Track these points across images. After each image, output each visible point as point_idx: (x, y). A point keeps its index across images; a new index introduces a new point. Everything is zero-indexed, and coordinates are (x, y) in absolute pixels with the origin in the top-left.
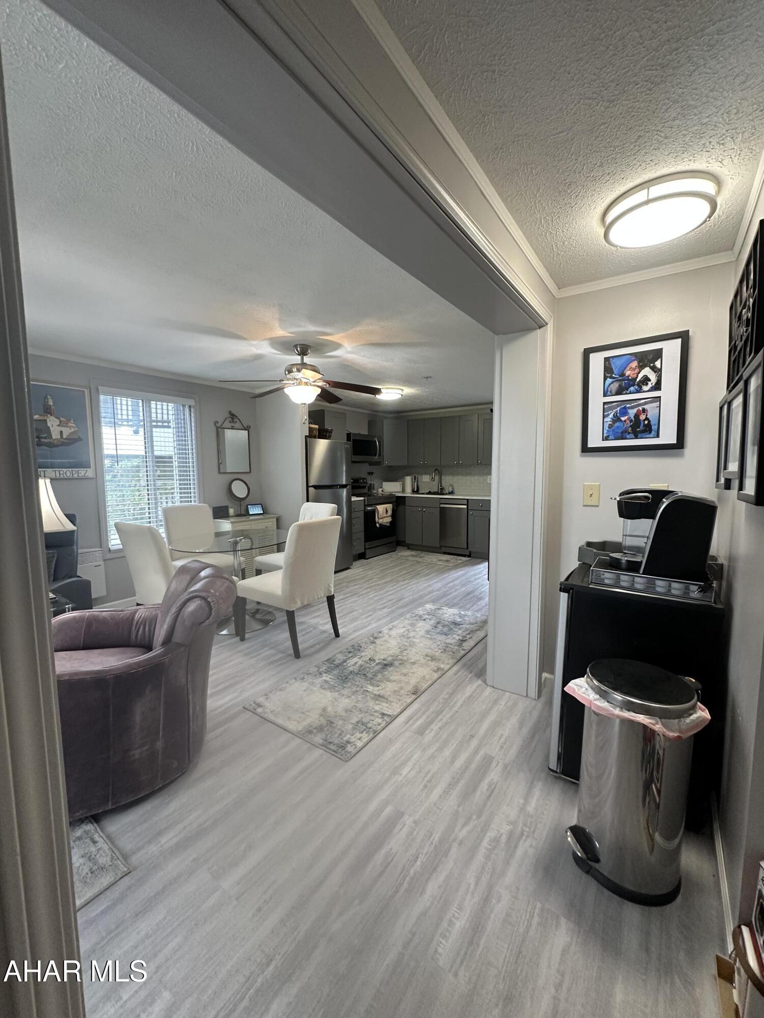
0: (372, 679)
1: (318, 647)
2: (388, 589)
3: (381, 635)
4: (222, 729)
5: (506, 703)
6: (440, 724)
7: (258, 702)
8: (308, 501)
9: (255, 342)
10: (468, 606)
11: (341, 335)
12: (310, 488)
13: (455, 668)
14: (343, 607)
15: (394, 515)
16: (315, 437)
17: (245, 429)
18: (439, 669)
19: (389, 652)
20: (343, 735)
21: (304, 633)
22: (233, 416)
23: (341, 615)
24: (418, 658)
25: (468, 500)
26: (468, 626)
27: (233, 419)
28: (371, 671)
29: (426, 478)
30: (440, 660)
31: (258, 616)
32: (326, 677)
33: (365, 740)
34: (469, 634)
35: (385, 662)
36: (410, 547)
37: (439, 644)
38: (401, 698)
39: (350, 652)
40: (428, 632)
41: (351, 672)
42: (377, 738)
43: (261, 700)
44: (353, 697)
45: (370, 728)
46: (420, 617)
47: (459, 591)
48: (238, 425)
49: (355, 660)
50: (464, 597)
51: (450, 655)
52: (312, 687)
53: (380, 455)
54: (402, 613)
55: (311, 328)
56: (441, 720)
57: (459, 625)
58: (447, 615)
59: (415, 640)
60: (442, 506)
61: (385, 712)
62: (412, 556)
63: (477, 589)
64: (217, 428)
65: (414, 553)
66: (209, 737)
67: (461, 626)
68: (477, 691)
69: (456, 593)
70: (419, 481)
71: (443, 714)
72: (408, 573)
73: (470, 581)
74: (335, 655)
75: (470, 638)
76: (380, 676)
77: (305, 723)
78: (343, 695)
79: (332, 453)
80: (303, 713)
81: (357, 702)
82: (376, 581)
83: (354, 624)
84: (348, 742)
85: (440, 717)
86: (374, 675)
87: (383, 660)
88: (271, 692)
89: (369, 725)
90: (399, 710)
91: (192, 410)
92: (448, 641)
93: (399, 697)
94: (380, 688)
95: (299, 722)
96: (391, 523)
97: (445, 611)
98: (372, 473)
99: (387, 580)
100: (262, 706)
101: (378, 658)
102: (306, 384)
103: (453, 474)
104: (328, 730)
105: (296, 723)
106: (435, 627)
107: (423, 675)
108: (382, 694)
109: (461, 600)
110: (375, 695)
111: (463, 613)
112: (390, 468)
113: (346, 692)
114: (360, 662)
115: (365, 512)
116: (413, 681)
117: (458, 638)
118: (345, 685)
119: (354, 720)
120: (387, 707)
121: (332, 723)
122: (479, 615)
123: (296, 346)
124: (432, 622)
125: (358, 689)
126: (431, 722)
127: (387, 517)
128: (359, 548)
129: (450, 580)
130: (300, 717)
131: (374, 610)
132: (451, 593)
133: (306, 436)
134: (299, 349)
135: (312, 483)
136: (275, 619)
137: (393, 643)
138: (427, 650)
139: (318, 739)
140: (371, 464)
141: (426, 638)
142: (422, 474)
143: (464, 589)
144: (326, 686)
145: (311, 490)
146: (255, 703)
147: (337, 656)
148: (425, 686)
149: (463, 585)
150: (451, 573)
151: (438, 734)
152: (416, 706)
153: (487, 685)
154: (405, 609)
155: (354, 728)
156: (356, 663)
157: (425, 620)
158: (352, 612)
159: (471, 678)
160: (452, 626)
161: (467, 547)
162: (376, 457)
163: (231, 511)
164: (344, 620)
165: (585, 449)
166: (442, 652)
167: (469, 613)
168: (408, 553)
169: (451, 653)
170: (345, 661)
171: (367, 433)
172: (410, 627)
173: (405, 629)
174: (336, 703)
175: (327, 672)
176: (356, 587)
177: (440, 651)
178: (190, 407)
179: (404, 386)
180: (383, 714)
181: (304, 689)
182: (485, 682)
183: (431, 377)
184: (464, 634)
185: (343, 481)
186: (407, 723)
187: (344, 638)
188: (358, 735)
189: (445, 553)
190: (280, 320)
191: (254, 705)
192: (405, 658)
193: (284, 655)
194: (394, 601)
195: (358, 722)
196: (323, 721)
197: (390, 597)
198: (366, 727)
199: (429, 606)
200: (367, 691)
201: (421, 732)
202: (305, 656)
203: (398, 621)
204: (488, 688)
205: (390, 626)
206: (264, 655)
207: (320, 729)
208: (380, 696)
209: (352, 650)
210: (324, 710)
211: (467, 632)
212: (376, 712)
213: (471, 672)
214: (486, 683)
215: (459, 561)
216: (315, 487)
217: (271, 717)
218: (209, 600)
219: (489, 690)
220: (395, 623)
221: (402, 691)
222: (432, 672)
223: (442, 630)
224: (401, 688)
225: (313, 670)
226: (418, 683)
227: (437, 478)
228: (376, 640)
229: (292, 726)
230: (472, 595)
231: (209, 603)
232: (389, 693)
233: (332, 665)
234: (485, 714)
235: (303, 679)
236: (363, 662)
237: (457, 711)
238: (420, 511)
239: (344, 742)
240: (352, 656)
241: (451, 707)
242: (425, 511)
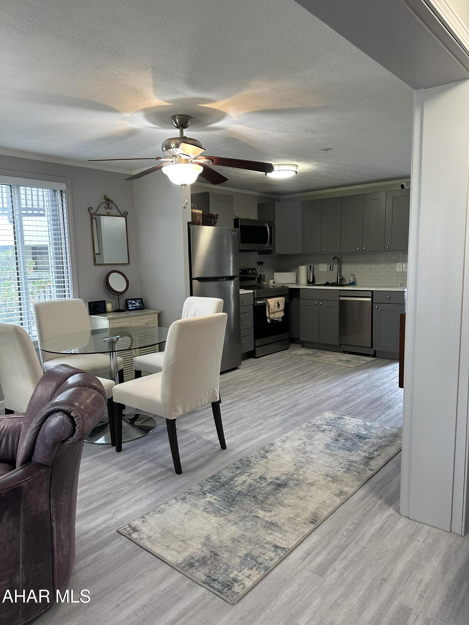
0: (263, 502)
1: (201, 460)
2: (280, 393)
3: (272, 448)
4: (92, 557)
5: (425, 539)
6: (345, 562)
7: (133, 525)
8: (191, 295)
9: (127, 115)
10: (375, 416)
11: (226, 101)
12: (193, 281)
13: (362, 492)
14: (231, 413)
15: (287, 310)
16: (199, 224)
17: (122, 216)
18: (341, 493)
19: (283, 470)
20: (229, 570)
21: (186, 443)
22: (108, 201)
23: (228, 422)
24: (317, 478)
25: (372, 291)
26: (375, 441)
27: (108, 204)
28: (262, 492)
29: (323, 268)
30: (342, 481)
31: (137, 423)
32: (210, 498)
33: (255, 579)
34: (377, 450)
35: (278, 482)
36: (304, 345)
37: (341, 461)
38: (298, 528)
39: (238, 468)
40: (327, 446)
41: (239, 493)
42: (269, 576)
43: (137, 523)
44: (241, 524)
45: (261, 564)
46: (318, 427)
47: (363, 398)
48: (114, 211)
49: (243, 478)
50: (369, 405)
51: (355, 475)
52: (195, 510)
53: (271, 242)
54: (297, 422)
55: (191, 94)
56: (346, 557)
57: (365, 439)
58: (351, 427)
59: (312, 456)
60: (341, 298)
61: (278, 544)
62: (308, 355)
63: (384, 395)
64: (91, 215)
65: (309, 351)
66: (78, 565)
67: (367, 440)
68: (389, 522)
69: (360, 399)
70: (315, 271)
71: (347, 549)
72: (301, 375)
73: (376, 386)
74: (220, 472)
75: (378, 455)
76: (272, 499)
77: (186, 554)
78: (230, 521)
79: (217, 240)
80: (183, 541)
81: (246, 530)
82: (266, 384)
83: (244, 433)
84: (235, 580)
85: (344, 554)
86: (266, 498)
87: (276, 479)
88: (148, 514)
89: (260, 560)
90: (295, 543)
91: (64, 195)
92: (352, 458)
93: (295, 526)
94: (272, 513)
95: (179, 553)
96: (283, 318)
97: (347, 421)
98: (262, 263)
99: (280, 382)
100: (138, 531)
101: (271, 475)
102: (186, 161)
103: (355, 262)
104: (212, 564)
105: (175, 553)
106: (336, 440)
107: (323, 500)
108: (274, 522)
109: (366, 408)
110: (267, 522)
111: (368, 424)
112: (282, 257)
113: (232, 517)
114: (249, 481)
115: (254, 306)
116: (311, 507)
117: (363, 454)
118: (232, 509)
119: (242, 553)
120: (280, 538)
121: (216, 555)
122: (388, 428)
123: (174, 117)
124: (333, 434)
125: (247, 514)
126: (333, 560)
127: (279, 311)
128: (248, 345)
129: (352, 384)
130: (180, 546)
131: (265, 418)
132: (353, 400)
133: (189, 223)
134: (177, 120)
135: (196, 275)
136: (156, 426)
137: (288, 458)
138: (327, 469)
139: (200, 575)
140: (261, 252)
141: (326, 453)
142: (318, 263)
143: (369, 395)
144: (210, 509)
145: (195, 282)
146: (130, 526)
147: (223, 472)
148: (326, 514)
149: (369, 391)
150: (353, 376)
151: (342, 575)
152: (314, 538)
153: (401, 515)
154: (300, 418)
155: (242, 563)
156: (244, 482)
157: (323, 431)
158: (241, 419)
159: (381, 504)
160: (356, 440)
161: (372, 345)
162: (267, 246)
163: (109, 307)
164: (232, 429)
166: (344, 472)
167: (377, 424)
168: (302, 351)
169: (355, 473)
170: (232, 479)
171: (256, 219)
172: (306, 440)
173: (300, 442)
174: (221, 530)
175: (212, 491)
176: (244, 390)
177: (343, 470)
178: (61, 191)
179: (299, 161)
180: (276, 547)
181: (185, 511)
182: (398, 510)
183: (331, 149)
184: (371, 451)
185: (230, 273)
186: (304, 559)
187: (231, 450)
188: (246, 572)
189: (345, 352)
190: (155, 86)
191: (129, 529)
192: (301, 478)
193: (163, 469)
194: (287, 407)
195: (246, 556)
196: (206, 552)
197: (283, 403)
198: (256, 562)
199: (328, 415)
200: (258, 517)
201: (321, 571)
202: (190, 471)
203: (293, 431)
204: (402, 519)
205: (283, 437)
206: (141, 469)
207: (203, 561)
208: (272, 524)
209: (240, 466)
210: (208, 538)
211: (374, 448)
212: (268, 543)
213: (381, 498)
214: (399, 512)
215: (363, 362)
216: (200, 279)
217: (147, 544)
218: (72, 414)
219: (403, 522)
220: (289, 434)
221: (298, 519)
222: (333, 496)
223: (344, 445)
224: (297, 515)
225: (196, 488)
226: (317, 509)
227: (336, 267)
228: (267, 454)
229: (169, 556)
230: (378, 403)
231: (72, 418)
232: (283, 521)
233: (218, 484)
234: (400, 552)
235: (184, 499)
236: (252, 481)
237: (365, 547)
238: (316, 305)
239: (231, 580)
240: (240, 473)
241: (357, 541)
242: (321, 305)
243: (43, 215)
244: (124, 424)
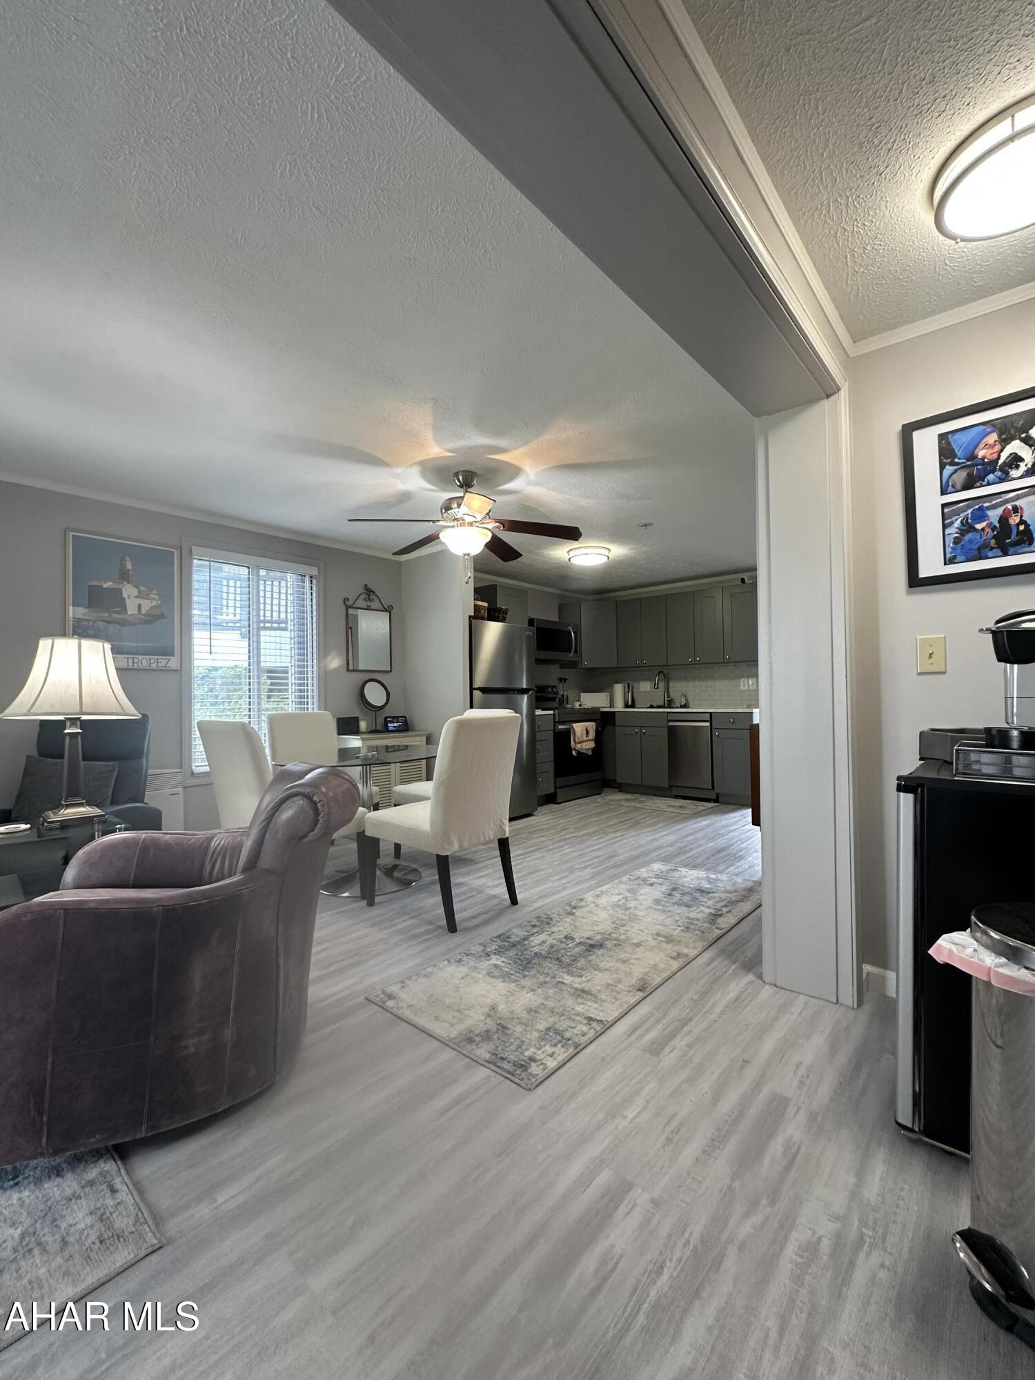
0: (570, 965)
1: (483, 917)
2: (592, 842)
3: (582, 904)
4: (329, 1029)
5: (802, 1012)
6: (688, 1039)
7: (389, 991)
8: (472, 707)
9: (400, 470)
10: (721, 868)
11: (522, 450)
12: (475, 691)
13: (708, 955)
14: (524, 865)
15: (598, 739)
16: (483, 619)
17: (386, 611)
18: (679, 955)
19: (595, 928)
20: (524, 1047)
21: (463, 898)
22: (369, 591)
23: (520, 875)
24: (644, 938)
25: (711, 713)
26: (723, 896)
27: (369, 596)
28: (569, 954)
29: (645, 686)
30: (680, 942)
31: (396, 874)
32: (495, 960)
33: (561, 1058)
34: (726, 906)
35: (591, 942)
36: (621, 788)
37: (677, 918)
38: (619, 997)
39: (534, 926)
40: (657, 902)
41: (536, 954)
42: (581, 1055)
43: (394, 989)
44: (539, 991)
45: (569, 1039)
46: (644, 880)
47: (704, 848)
48: (375, 604)
49: (542, 937)
50: (713, 855)
51: (697, 935)
52: (475, 974)
53: (576, 651)
54: (615, 875)
55: (479, 440)
56: (690, 1032)
57: (709, 893)
58: (688, 879)
59: (637, 912)
60: (671, 724)
61: (592, 1016)
62: (627, 800)
63: (732, 845)
64: (347, 608)
65: (629, 796)
66: (308, 1039)
67: (712, 895)
68: (748, 992)
69: (700, 849)
70: (635, 691)
71: (691, 1024)
72: (620, 822)
73: (720, 834)
74: (510, 930)
75: (727, 912)
76: (582, 962)
77: (461, 1027)
78: (524, 987)
79: (507, 645)
80: (459, 1011)
81: (547, 998)
82: (571, 833)
83: (541, 888)
84: (532, 1059)
85: (686, 1029)
86: (574, 961)
87: (588, 938)
88: (409, 978)
89: (567, 1035)
90: (616, 1014)
91: (314, 581)
92: (692, 915)
93: (615, 994)
94: (583, 979)
95: (452, 1025)
96: (593, 750)
97: (684, 873)
98: (565, 680)
99: (591, 830)
100: (394, 998)
101: (581, 934)
102: (471, 524)
103: (685, 679)
104: (499, 1038)
105: (447, 1025)
106: (670, 895)
107: (654, 963)
108: (587, 989)
109: (708, 859)
110: (576, 989)
111: (713, 876)
112: (592, 671)
113: (527, 982)
114: (550, 941)
115: (555, 732)
116: (638, 971)
117: (707, 911)
118: (527, 973)
119: (542, 1025)
120: (595, 1008)
121: (505, 1028)
122: (739, 880)
123: (456, 474)
124: (664, 888)
125: (548, 979)
126: (671, 1037)
127: (588, 741)
128: (547, 787)
129: (688, 833)
130: (454, 1017)
131: (571, 870)
132: (691, 850)
133: (470, 617)
134: (461, 477)
135: (478, 683)
136: (421, 878)
137: (603, 915)
138: (658, 927)
139: (483, 1052)
140: (565, 665)
141: (655, 909)
142: (638, 680)
143: (712, 844)
144: (496, 973)
145: (477, 694)
146: (384, 992)
147: (514, 930)
148: (658, 980)
149: (713, 839)
150: (689, 823)
151: (686, 1055)
152: (644, 1009)
153: (764, 982)
154: (620, 870)
155: (542, 1039)
156: (544, 942)
157: (652, 885)
158: (537, 871)
159: (735, 970)
160: (697, 895)
161: (713, 787)
162: (571, 655)
163: (363, 725)
164: (526, 882)
165: (915, 581)
166: (682, 931)
167: (724, 877)
168: (619, 796)
169: (698, 932)
170: (526, 939)
171: (557, 620)
172: (628, 894)
173: (621, 897)
174: (511, 999)
175: (498, 952)
176: (542, 839)
177: (679, 929)
178: (311, 577)
179: (613, 542)
180: (590, 1019)
181: (461, 975)
182: (760, 977)
183: (651, 525)
184: (718, 906)
185: (522, 684)
186: (630, 1035)
187: (525, 906)
188: (549, 1049)
189: (677, 797)
190: (435, 428)
191: (382, 996)
192: (622, 937)
193: (430, 927)
194: (601, 859)
195: (548, 1029)
196: (491, 1024)
197: (595, 854)
198: (562, 1037)
199: (657, 866)
200: (563, 983)
201: (656, 1049)
202: (466, 929)
203: (610, 884)
204: (767, 987)
205: (597, 891)
206: (402, 926)
207: (487, 1036)
208: (583, 991)
209: (538, 923)
210: (493, 1008)
211: (723, 904)
212: (578, 1015)
213: (735, 962)
214: (762, 979)
215: (702, 808)
216: (483, 690)
217: (407, 1014)
218: (315, 798)
219: (767, 991)
220: (604, 888)
221: (620, 986)
222: (668, 959)
223: (681, 900)
224: (619, 981)
225: (477, 949)
226: (646, 974)
227: (662, 685)
228: (574, 911)
229: (440, 1029)
230: (725, 853)
231: (314, 804)
232: (599, 988)
233: (506, 944)
234: (767, 1026)
235: (460, 961)
236: (554, 941)
237: (716, 1021)
238: (637, 733)
239: (526, 1059)
240: (537, 932)
241: (706, 1013)
242: (645, 733)
243: (285, 629)
244: (378, 872)
